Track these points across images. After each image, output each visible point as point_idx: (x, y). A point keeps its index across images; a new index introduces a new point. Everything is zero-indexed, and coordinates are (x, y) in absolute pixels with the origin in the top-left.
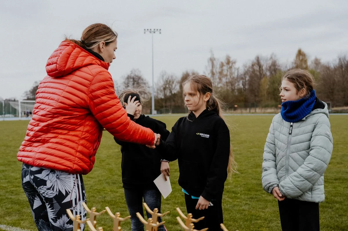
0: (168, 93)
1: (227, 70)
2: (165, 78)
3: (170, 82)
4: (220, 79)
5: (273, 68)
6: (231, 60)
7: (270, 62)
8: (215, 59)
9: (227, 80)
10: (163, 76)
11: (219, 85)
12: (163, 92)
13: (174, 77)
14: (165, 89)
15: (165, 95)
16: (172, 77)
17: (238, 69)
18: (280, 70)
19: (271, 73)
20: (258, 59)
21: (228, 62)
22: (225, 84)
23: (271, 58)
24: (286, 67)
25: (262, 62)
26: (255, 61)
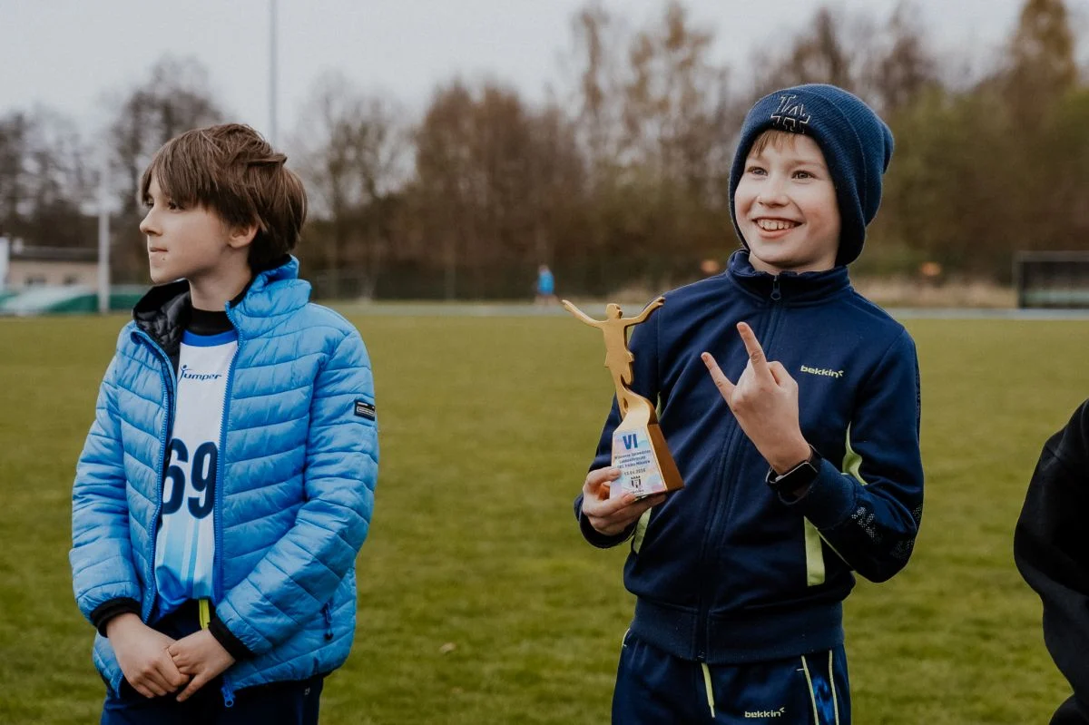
0: (355, 194)
1: (670, 81)
2: (337, 111)
3: (364, 131)
4: (632, 124)
5: (899, 72)
6: (692, 23)
7: (886, 43)
8: (605, 19)
9: (670, 133)
10: (327, 102)
11: (627, 157)
12: (328, 188)
13: (387, 109)
14: (337, 168)
15: (338, 202)
16: (376, 105)
17: (723, 75)
18: (936, 88)
19: (891, 100)
20: (825, 25)
21: (677, 36)
22: (657, 149)
23: (896, 21)
24: (967, 70)
25: (846, 42)
26: (812, 35)
